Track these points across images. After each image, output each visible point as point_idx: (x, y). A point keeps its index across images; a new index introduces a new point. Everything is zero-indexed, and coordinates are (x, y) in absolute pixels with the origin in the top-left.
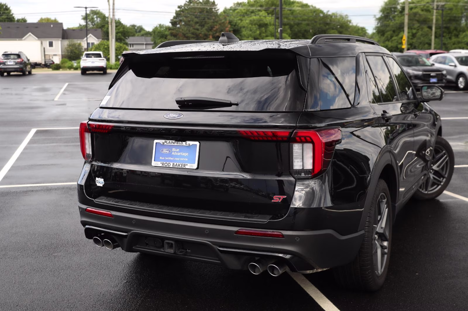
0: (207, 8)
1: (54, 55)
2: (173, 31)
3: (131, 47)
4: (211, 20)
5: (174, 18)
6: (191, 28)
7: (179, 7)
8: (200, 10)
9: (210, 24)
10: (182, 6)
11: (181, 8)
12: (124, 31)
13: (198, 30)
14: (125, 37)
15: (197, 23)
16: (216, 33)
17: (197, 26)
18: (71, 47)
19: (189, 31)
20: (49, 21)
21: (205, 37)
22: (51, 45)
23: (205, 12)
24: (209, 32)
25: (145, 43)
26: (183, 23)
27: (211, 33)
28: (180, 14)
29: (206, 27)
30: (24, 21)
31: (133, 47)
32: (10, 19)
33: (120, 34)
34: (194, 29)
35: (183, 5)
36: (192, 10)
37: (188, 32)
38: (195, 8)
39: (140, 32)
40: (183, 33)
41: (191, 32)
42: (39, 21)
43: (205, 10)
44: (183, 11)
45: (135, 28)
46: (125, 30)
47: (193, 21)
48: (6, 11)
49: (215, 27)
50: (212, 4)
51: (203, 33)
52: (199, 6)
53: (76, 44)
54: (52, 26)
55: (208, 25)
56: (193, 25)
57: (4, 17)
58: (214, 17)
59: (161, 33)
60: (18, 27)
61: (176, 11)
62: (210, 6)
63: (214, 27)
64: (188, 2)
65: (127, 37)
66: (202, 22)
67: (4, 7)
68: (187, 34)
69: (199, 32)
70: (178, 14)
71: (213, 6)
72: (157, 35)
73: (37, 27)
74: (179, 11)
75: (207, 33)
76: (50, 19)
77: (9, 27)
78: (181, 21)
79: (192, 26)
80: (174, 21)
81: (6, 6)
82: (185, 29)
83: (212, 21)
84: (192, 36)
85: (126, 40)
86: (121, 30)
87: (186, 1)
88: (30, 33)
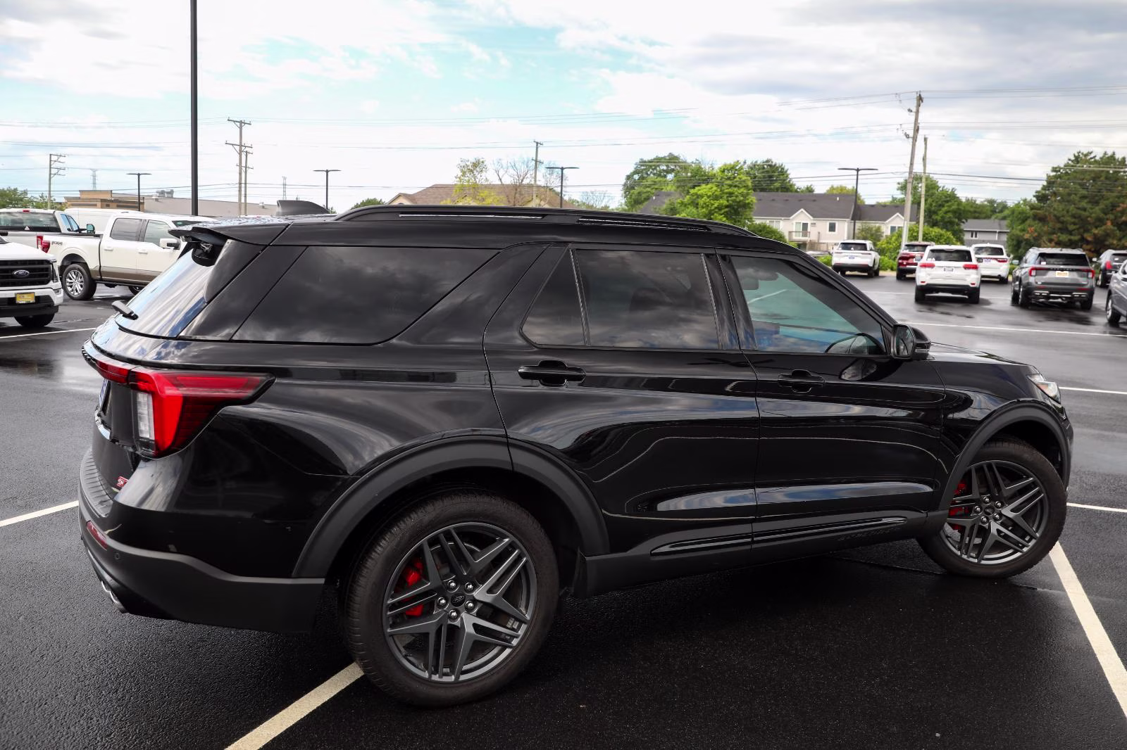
0: (1108, 172)
1: (835, 244)
2: (1038, 211)
3: (972, 236)
4: (1113, 192)
5: (1044, 188)
6: (1072, 207)
7: (1054, 170)
8: (1093, 175)
9: (1111, 200)
10: (1061, 168)
11: (1059, 171)
12: (959, 209)
13: (1085, 210)
14: (960, 220)
15: (1084, 197)
16: (1121, 217)
17: (1084, 204)
18: (864, 233)
19: (1068, 212)
20: (844, 191)
21: (1098, 223)
22: (832, 228)
23: (1102, 178)
24: (1106, 214)
25: (998, 231)
26: (1059, 198)
27: (1111, 217)
28: (1053, 183)
29: (1102, 206)
30: (810, 190)
31: (976, 237)
32: (787, 188)
33: (950, 215)
34: (1079, 208)
35: (1062, 166)
36: (1078, 175)
37: (1065, 212)
38: (1084, 172)
39: (1001, 211)
40: (1055, 216)
41: (1070, 214)
42: (828, 191)
43: (1104, 175)
44: (1060, 177)
45: (993, 205)
46: (961, 207)
47: (1076, 194)
48: (782, 177)
49: (1121, 205)
50: (1119, 165)
51: (1093, 215)
52: (1093, 167)
53: (872, 228)
54: (838, 199)
55: (1107, 202)
56: (1076, 202)
57: (777, 185)
58: (1120, 188)
59: (1024, 215)
60: (787, 200)
61: (1049, 177)
62: (1115, 168)
63: (1119, 206)
64: (1072, 161)
65: (964, 220)
66: (1096, 196)
67: (780, 170)
68: (1063, 216)
69: (1087, 214)
70: (1051, 182)
71: (1122, 168)
72: (1016, 217)
73: (814, 201)
74: (1055, 176)
75: (1102, 215)
76: (846, 188)
77: (773, 200)
78: (1055, 194)
79: (1074, 204)
80: (1043, 194)
81: (783, 169)
82: (1061, 207)
83: (1115, 194)
84: (1073, 220)
85: (962, 224)
86: (954, 207)
87: (1069, 160)
88: (802, 210)
